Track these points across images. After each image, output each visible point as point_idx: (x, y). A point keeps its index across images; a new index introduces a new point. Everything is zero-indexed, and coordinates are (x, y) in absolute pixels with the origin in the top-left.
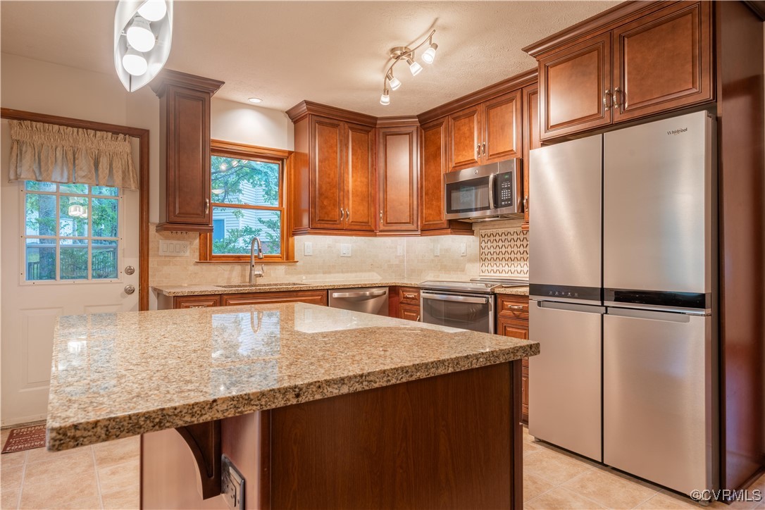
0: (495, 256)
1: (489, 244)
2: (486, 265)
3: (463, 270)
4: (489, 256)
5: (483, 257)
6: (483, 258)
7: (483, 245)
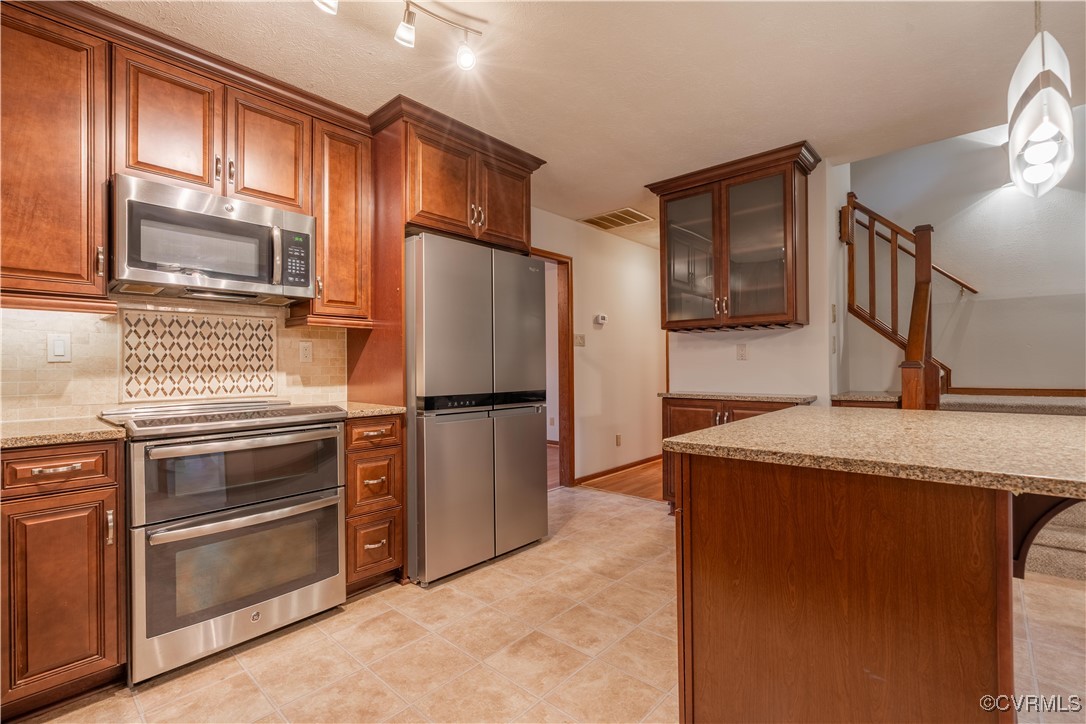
0: (168, 363)
1: (151, 340)
2: (143, 380)
3: (56, 395)
4: (151, 364)
5: (133, 364)
6: (132, 367)
7: (133, 340)
